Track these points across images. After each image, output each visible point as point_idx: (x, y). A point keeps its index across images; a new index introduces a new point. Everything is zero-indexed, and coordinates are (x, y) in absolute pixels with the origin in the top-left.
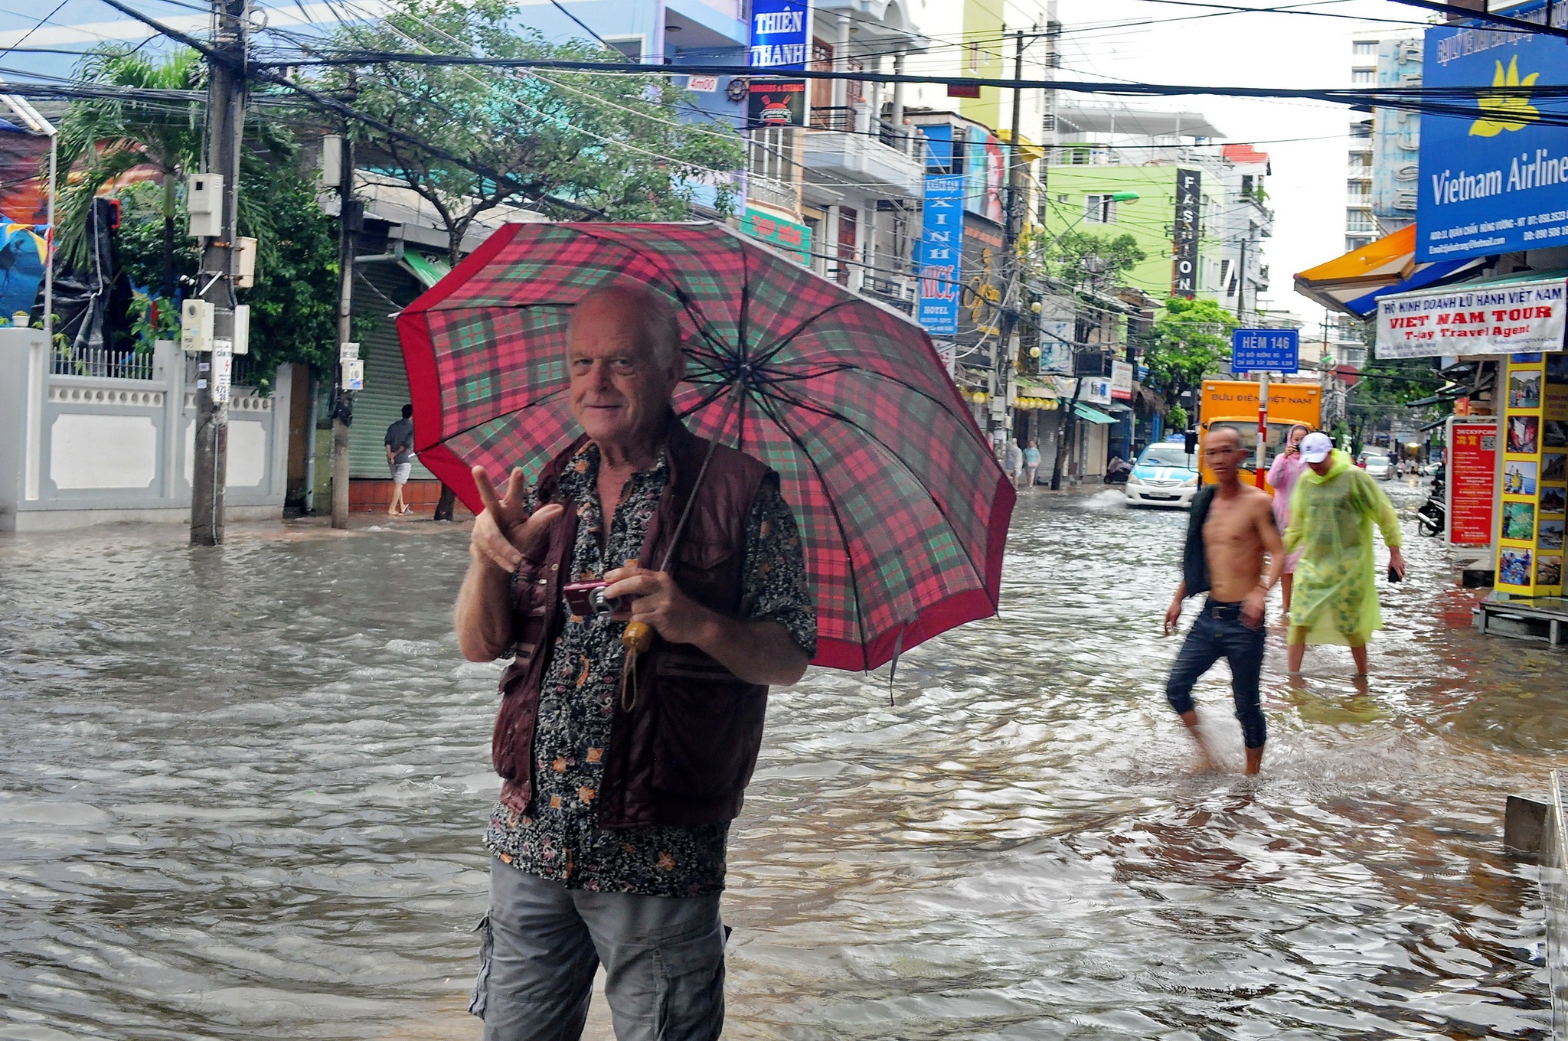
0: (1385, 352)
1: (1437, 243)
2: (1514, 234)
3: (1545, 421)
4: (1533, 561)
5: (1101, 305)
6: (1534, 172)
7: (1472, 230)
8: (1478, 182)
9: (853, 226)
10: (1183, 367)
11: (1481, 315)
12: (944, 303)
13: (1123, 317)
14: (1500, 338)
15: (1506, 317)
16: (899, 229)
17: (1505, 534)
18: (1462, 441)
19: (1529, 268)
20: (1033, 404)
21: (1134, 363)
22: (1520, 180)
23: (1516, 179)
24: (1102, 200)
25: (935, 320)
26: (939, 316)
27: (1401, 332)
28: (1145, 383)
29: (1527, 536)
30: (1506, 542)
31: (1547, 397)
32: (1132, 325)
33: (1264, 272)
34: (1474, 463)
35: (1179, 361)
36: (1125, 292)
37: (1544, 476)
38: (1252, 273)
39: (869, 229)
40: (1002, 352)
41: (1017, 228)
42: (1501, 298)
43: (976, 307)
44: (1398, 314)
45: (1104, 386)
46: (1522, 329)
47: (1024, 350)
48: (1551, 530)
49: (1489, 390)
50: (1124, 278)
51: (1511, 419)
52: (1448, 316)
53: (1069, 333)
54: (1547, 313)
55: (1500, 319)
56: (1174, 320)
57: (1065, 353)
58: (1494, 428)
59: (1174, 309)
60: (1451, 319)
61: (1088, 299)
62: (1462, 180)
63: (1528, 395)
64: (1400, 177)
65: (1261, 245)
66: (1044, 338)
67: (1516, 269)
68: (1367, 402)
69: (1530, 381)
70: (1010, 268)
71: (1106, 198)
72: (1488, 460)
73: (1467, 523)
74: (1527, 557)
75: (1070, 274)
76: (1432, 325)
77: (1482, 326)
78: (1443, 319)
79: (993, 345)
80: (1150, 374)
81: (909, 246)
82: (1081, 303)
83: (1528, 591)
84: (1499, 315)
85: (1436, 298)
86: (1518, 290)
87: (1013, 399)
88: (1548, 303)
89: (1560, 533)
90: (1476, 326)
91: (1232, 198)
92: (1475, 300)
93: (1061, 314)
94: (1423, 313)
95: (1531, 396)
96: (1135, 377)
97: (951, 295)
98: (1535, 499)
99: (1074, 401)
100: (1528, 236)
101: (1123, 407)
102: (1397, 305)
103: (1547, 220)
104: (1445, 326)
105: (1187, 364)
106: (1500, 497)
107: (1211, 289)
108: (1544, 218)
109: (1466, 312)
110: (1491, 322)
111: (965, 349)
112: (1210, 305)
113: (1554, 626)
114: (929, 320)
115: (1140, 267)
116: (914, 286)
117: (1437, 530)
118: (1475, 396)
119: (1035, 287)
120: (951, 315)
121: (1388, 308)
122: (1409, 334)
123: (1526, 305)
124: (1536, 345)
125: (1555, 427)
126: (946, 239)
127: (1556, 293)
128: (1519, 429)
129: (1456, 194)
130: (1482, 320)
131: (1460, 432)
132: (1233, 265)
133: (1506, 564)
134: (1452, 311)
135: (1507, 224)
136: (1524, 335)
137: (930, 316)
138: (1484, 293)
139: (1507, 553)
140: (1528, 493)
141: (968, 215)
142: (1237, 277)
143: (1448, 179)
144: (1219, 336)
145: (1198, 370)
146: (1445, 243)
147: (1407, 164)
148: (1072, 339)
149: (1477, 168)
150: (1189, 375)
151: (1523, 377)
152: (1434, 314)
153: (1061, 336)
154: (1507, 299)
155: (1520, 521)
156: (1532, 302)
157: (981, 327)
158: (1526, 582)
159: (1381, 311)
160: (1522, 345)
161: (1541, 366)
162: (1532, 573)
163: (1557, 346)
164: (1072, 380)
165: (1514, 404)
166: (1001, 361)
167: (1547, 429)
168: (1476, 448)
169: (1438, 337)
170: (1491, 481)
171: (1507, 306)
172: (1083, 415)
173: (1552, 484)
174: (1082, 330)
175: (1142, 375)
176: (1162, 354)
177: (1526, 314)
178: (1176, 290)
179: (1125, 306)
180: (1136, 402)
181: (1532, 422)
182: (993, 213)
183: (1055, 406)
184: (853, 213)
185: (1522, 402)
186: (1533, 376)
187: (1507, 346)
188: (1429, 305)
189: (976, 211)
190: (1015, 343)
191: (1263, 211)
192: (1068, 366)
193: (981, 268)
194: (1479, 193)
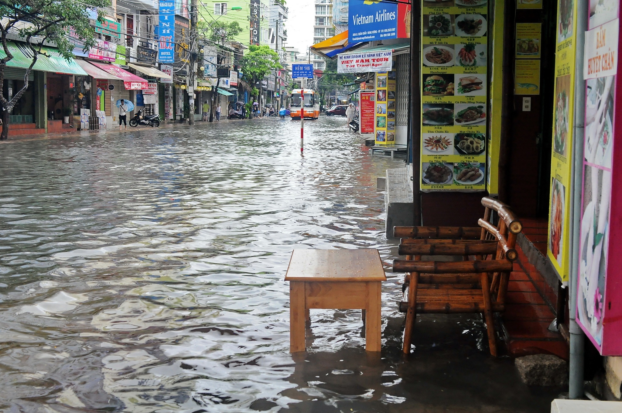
0: (340, 71)
1: (355, 37)
2: (377, 35)
3: (388, 91)
4: (386, 134)
5: (226, 49)
6: (383, 16)
7: (365, 33)
8: (366, 19)
9: (132, 20)
10: (257, 72)
11: (368, 60)
12: (169, 51)
13: (233, 53)
14: (374, 67)
15: (375, 61)
16: (149, 21)
17: (378, 126)
18: (364, 98)
19: (382, 44)
20: (202, 89)
21: (238, 71)
22: (379, 19)
23: (378, 18)
24: (221, 5)
25: (166, 57)
26: (167, 56)
27: (345, 65)
28: (242, 79)
29: (384, 127)
30: (378, 128)
31: (388, 84)
32: (236, 56)
33: (285, 33)
34: (368, 105)
35: (255, 70)
36: (233, 44)
37: (388, 108)
38: (281, 34)
39: (138, 22)
40: (191, 69)
41: (195, 21)
42: (374, 55)
43: (180, 51)
44: (344, 60)
45: (227, 81)
46: (380, 64)
47: (199, 68)
48: (391, 124)
49: (372, 79)
50: (234, 38)
51: (378, 91)
52: (359, 60)
53: (215, 61)
54: (387, 60)
55: (374, 61)
56: (253, 54)
57: (214, 69)
58: (374, 94)
59: (252, 50)
60: (360, 61)
61: (221, 47)
62: (362, 18)
63: (383, 84)
64: (342, 11)
65: (284, 23)
66: (205, 63)
67: (378, 45)
68: (326, 84)
69: (383, 79)
70: (193, 36)
71: (222, 4)
72: (372, 104)
73: (366, 126)
74: (384, 133)
75: (214, 38)
76: (354, 63)
77: (369, 63)
78: (357, 61)
79: (188, 66)
80: (244, 75)
81: (153, 28)
82: (219, 49)
83: (385, 143)
84: (374, 60)
85: (355, 55)
86: (379, 53)
87: (196, 88)
88: (387, 57)
89: (394, 125)
90: (367, 63)
91: (271, 3)
92: (366, 56)
93: (211, 53)
94: (351, 59)
95: (384, 84)
96: (238, 77)
97: (171, 47)
98: (386, 115)
99: (217, 87)
100: (381, 36)
101: (235, 89)
102: (343, 57)
103: (387, 31)
104: (358, 63)
105: (258, 71)
106: (376, 115)
107: (265, 41)
108: (386, 31)
109: (364, 59)
110: (371, 62)
111: (177, 68)
112: (266, 48)
113: (392, 152)
114: (163, 57)
115: (240, 34)
116: (157, 44)
117: (356, 130)
118: (367, 82)
119: (201, 43)
120: (172, 55)
121: (341, 58)
122: (347, 66)
123: (381, 57)
124: (384, 69)
125: (391, 93)
126: (169, 26)
127: (389, 54)
128: (381, 94)
129: (360, 22)
130: (369, 62)
131: (363, 95)
132: (273, 30)
133: (378, 135)
134: (360, 59)
135: (375, 32)
136: (381, 66)
137: (163, 56)
138: (369, 54)
139: (378, 132)
140: (383, 113)
141: (177, 16)
142: (275, 35)
143: (358, 17)
144: (270, 59)
145: (262, 73)
146: (358, 38)
147: (344, 7)
148: (216, 63)
149: (366, 14)
150: (259, 75)
151: (381, 78)
152: (355, 59)
153: (212, 62)
154: (376, 55)
155: (382, 122)
156: (383, 56)
157: (182, 60)
158: (384, 140)
159: (339, 58)
160: (380, 69)
161: (387, 74)
162: (386, 138)
163: (390, 69)
164: (216, 79)
165: (379, 86)
166: (191, 72)
167: (389, 94)
168: (368, 100)
169: (356, 66)
170: (374, 111)
171: (376, 57)
172: (220, 92)
173: (391, 110)
174: (219, 60)
175: (240, 76)
176: (248, 68)
177: (381, 60)
178: (252, 41)
179: (233, 49)
180: (239, 87)
181: (384, 92)
182: (185, 14)
183: (211, 89)
184: (132, 16)
185: (381, 85)
186: (384, 78)
187: (376, 69)
188: (353, 57)
189: (179, 14)
190: (196, 65)
191: (284, 8)
192: (215, 74)
193: (181, 36)
194: (367, 22)
